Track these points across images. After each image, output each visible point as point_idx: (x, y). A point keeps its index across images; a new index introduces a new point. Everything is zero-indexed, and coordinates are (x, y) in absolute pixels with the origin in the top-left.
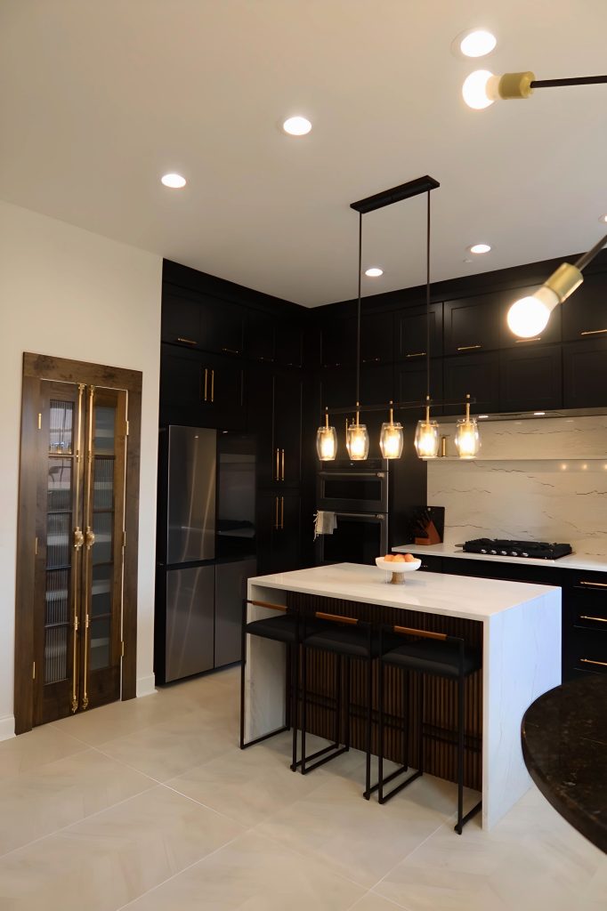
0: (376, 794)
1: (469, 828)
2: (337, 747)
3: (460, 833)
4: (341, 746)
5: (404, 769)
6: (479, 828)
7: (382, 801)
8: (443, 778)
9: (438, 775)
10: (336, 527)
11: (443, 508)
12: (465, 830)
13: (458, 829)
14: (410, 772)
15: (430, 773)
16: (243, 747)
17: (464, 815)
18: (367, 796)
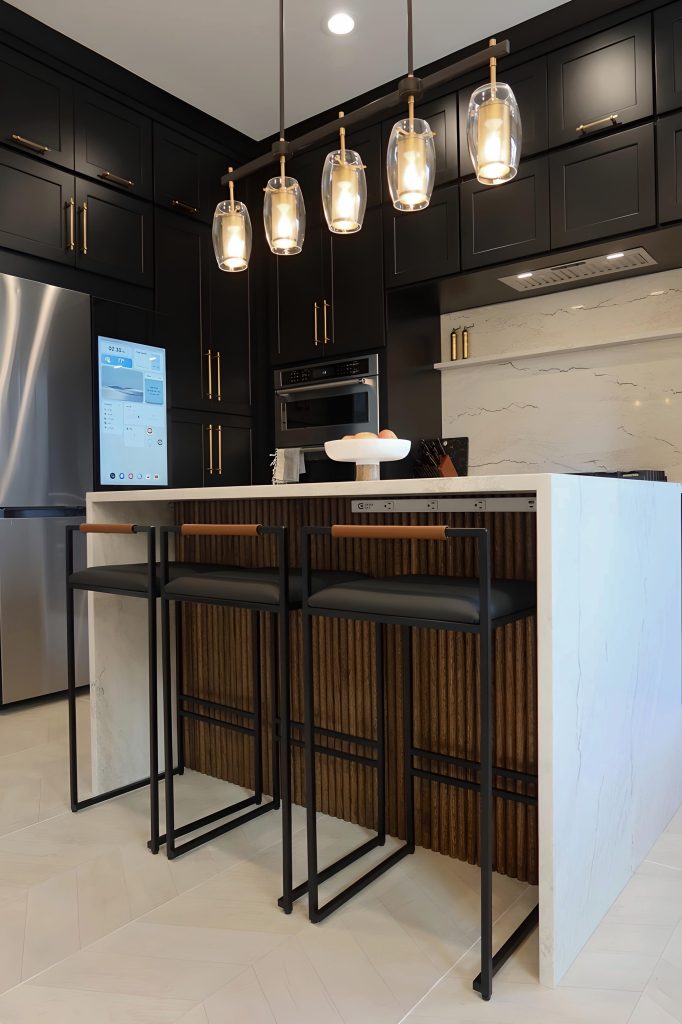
0: (305, 900)
1: (507, 979)
2: (259, 802)
3: (486, 997)
4: (266, 799)
5: (379, 841)
6: (531, 979)
7: (318, 915)
8: (455, 855)
9: (443, 850)
10: (304, 471)
11: (467, 439)
12: (498, 984)
13: (483, 986)
14: (392, 845)
15: (429, 846)
16: (77, 806)
17: (496, 948)
18: (286, 903)
